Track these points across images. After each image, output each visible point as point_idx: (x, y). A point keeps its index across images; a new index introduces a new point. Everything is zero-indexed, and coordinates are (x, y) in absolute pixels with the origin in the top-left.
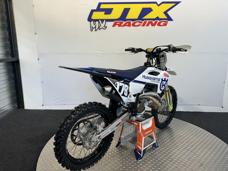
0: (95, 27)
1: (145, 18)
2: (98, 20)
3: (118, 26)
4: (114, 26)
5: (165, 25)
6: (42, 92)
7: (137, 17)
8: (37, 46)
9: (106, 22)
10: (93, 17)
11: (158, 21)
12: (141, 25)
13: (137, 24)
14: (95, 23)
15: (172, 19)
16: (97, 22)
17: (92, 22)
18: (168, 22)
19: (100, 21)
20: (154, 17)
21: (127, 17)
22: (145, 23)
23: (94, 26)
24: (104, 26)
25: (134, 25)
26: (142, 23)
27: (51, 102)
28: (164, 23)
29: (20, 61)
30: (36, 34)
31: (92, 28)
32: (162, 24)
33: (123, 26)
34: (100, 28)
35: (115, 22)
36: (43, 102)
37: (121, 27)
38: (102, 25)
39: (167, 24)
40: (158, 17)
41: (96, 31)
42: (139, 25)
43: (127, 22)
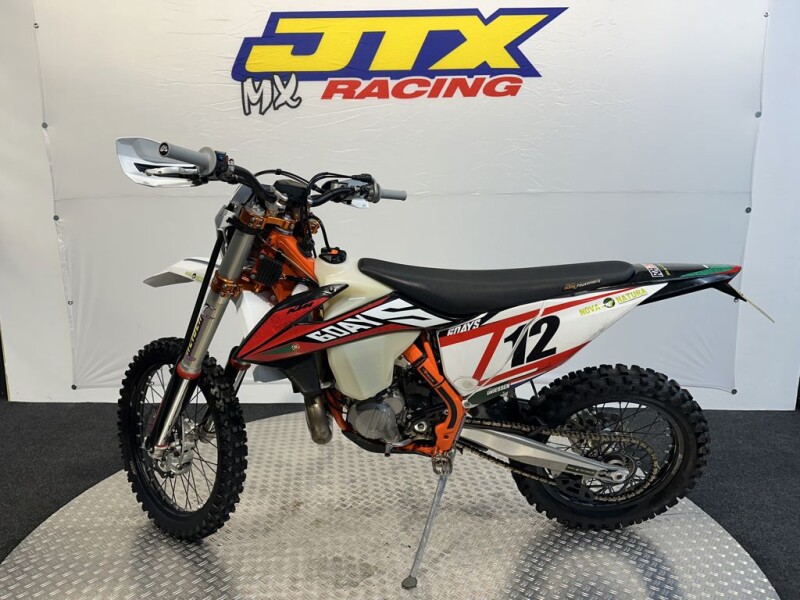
0: (260, 100)
2: (269, 76)
3: (342, 95)
4: (327, 95)
5: (512, 91)
6: (72, 338)
8: (51, 170)
10: (253, 64)
11: (487, 77)
12: (424, 92)
13: (410, 89)
14: (260, 85)
15: (538, 70)
16: (266, 84)
17: (249, 80)
18: (521, 81)
19: (277, 79)
20: (473, 65)
21: (375, 66)
22: (440, 84)
23: (254, 98)
24: (292, 98)
25: (399, 93)
26: (428, 84)
28: (508, 83)
30: (45, 126)
31: (250, 103)
32: (500, 87)
33: (362, 96)
34: (276, 105)
35: (331, 82)
36: (74, 377)
37: (353, 101)
38: (286, 94)
39: (520, 87)
40: (485, 63)
41: (262, 113)
42: (417, 94)
43: (375, 81)
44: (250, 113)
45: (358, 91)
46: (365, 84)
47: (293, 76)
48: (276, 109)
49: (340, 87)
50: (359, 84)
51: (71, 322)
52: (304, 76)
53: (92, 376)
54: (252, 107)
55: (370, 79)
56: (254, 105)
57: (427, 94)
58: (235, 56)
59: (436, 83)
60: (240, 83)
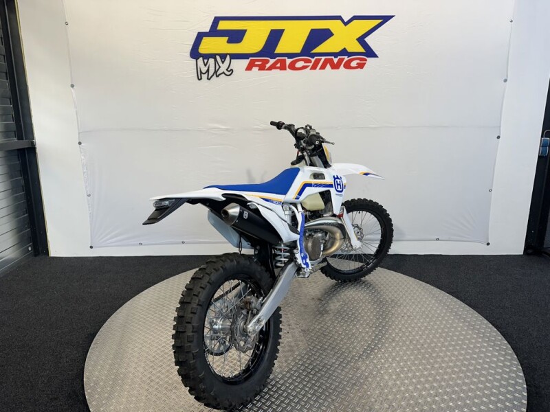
0: (208, 71)
1: (317, 50)
2: (213, 56)
3: (258, 68)
4: (249, 68)
5: (361, 66)
6: (90, 217)
7: (298, 50)
8: (77, 114)
9: (232, 60)
11: (346, 57)
12: (308, 66)
13: (299, 64)
14: (208, 62)
15: (377, 53)
16: (211, 61)
17: (201, 59)
18: (366, 60)
19: (218, 57)
20: (337, 50)
21: (278, 50)
22: (317, 62)
23: (204, 69)
24: (227, 70)
25: (292, 67)
26: (310, 62)
27: (110, 238)
28: (358, 61)
29: (37, 146)
30: (72, 86)
31: (201, 72)
32: (354, 64)
33: (270, 68)
34: (218, 74)
35: (251, 60)
36: (92, 240)
37: (265, 71)
38: (224, 67)
39: (365, 63)
40: (345, 49)
41: (209, 79)
42: (304, 67)
43: (278, 60)
44: (201, 79)
45: (268, 66)
46: (272, 61)
47: (228, 56)
48: (217, 76)
49: (257, 63)
50: (268, 61)
51: (89, 207)
52: (234, 56)
53: (103, 240)
54: (202, 75)
55: (275, 58)
56: (204, 74)
57: (310, 67)
58: (192, 43)
59: (315, 61)
60: (195, 60)
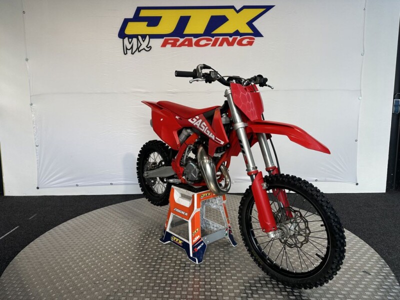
0: (132, 47)
2: (136, 36)
3: (170, 45)
4: (164, 45)
5: (250, 43)
6: (38, 163)
8: (29, 81)
10: (128, 31)
11: (239, 37)
12: (210, 44)
13: (203, 42)
14: (132, 40)
15: (262, 34)
16: (135, 40)
17: (127, 38)
18: (254, 39)
19: (140, 38)
20: (232, 31)
21: (186, 32)
22: (216, 40)
23: (129, 46)
24: (147, 47)
25: (197, 44)
26: (211, 40)
27: (54, 181)
28: (248, 40)
30: (27, 60)
31: (127, 49)
32: (245, 42)
33: (180, 45)
34: (140, 50)
35: (165, 39)
36: (38, 183)
37: (176, 48)
38: (144, 45)
39: (253, 42)
40: (237, 31)
41: (132, 54)
42: (206, 45)
43: (186, 39)
44: (127, 53)
45: (178, 43)
46: (181, 40)
47: (148, 37)
48: (139, 51)
49: (170, 41)
50: (178, 40)
51: (37, 155)
52: (152, 36)
54: (128, 51)
55: (184, 38)
57: (210, 45)
58: (120, 27)
59: (215, 40)
60: (122, 39)
